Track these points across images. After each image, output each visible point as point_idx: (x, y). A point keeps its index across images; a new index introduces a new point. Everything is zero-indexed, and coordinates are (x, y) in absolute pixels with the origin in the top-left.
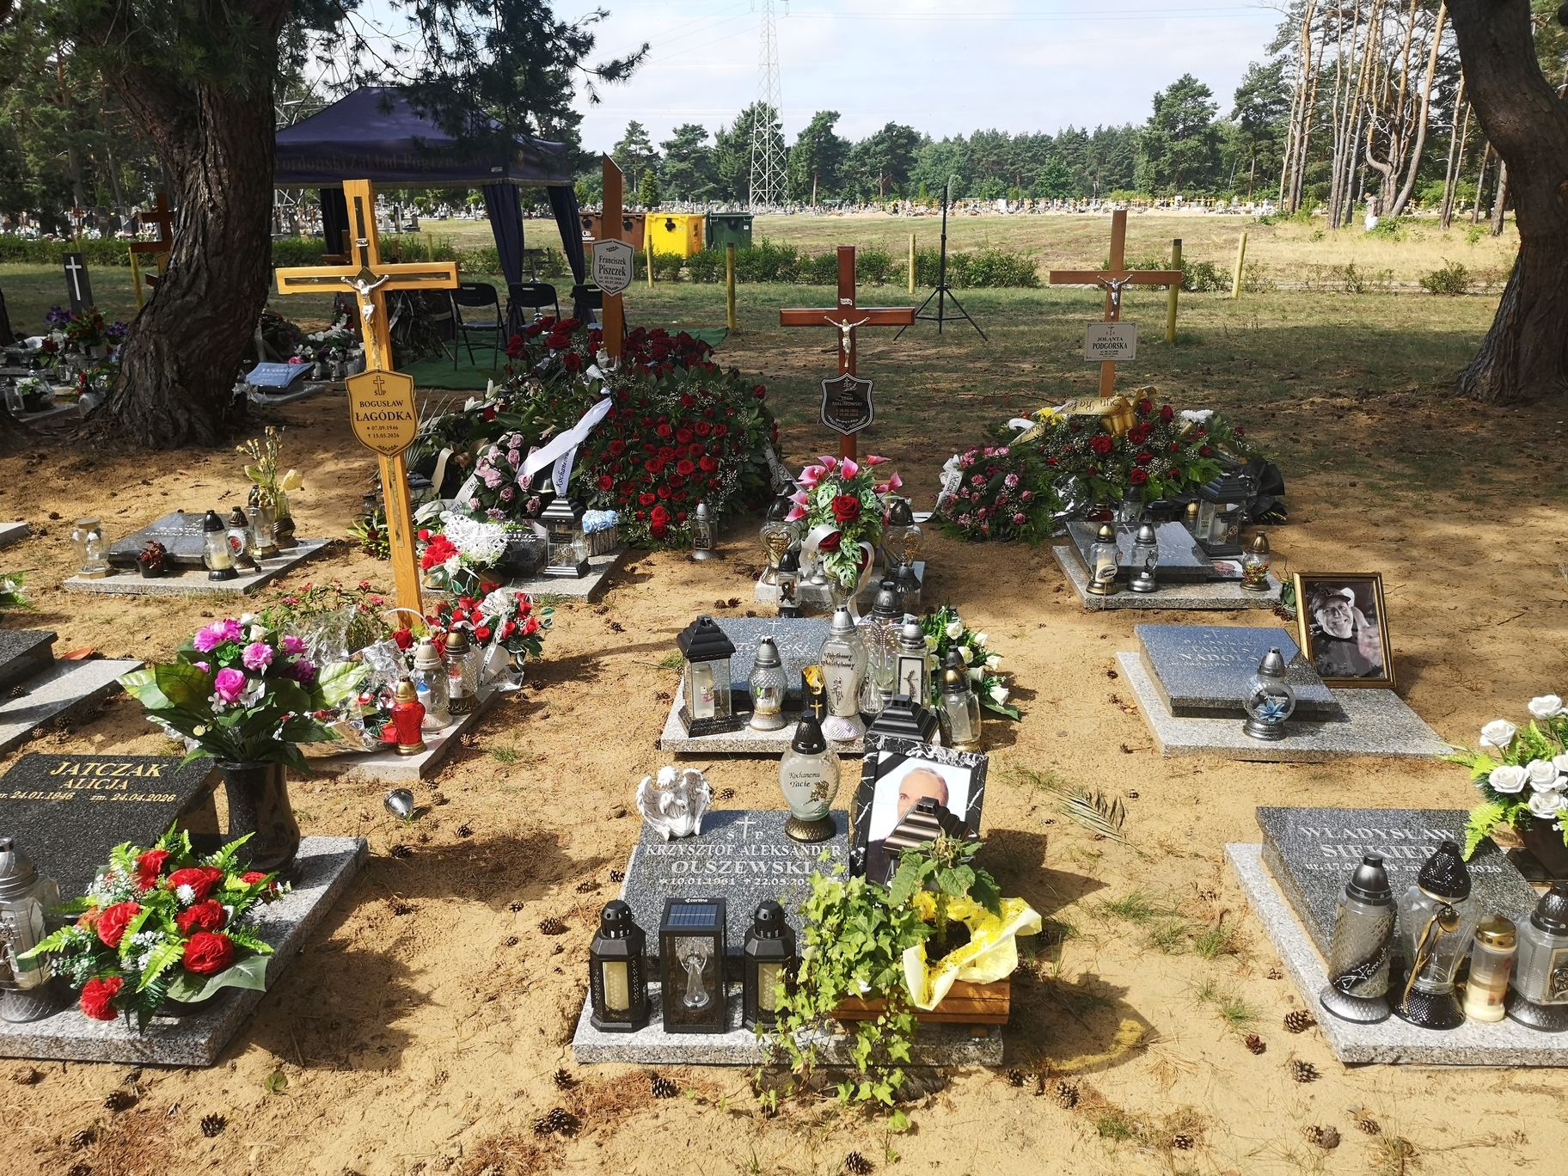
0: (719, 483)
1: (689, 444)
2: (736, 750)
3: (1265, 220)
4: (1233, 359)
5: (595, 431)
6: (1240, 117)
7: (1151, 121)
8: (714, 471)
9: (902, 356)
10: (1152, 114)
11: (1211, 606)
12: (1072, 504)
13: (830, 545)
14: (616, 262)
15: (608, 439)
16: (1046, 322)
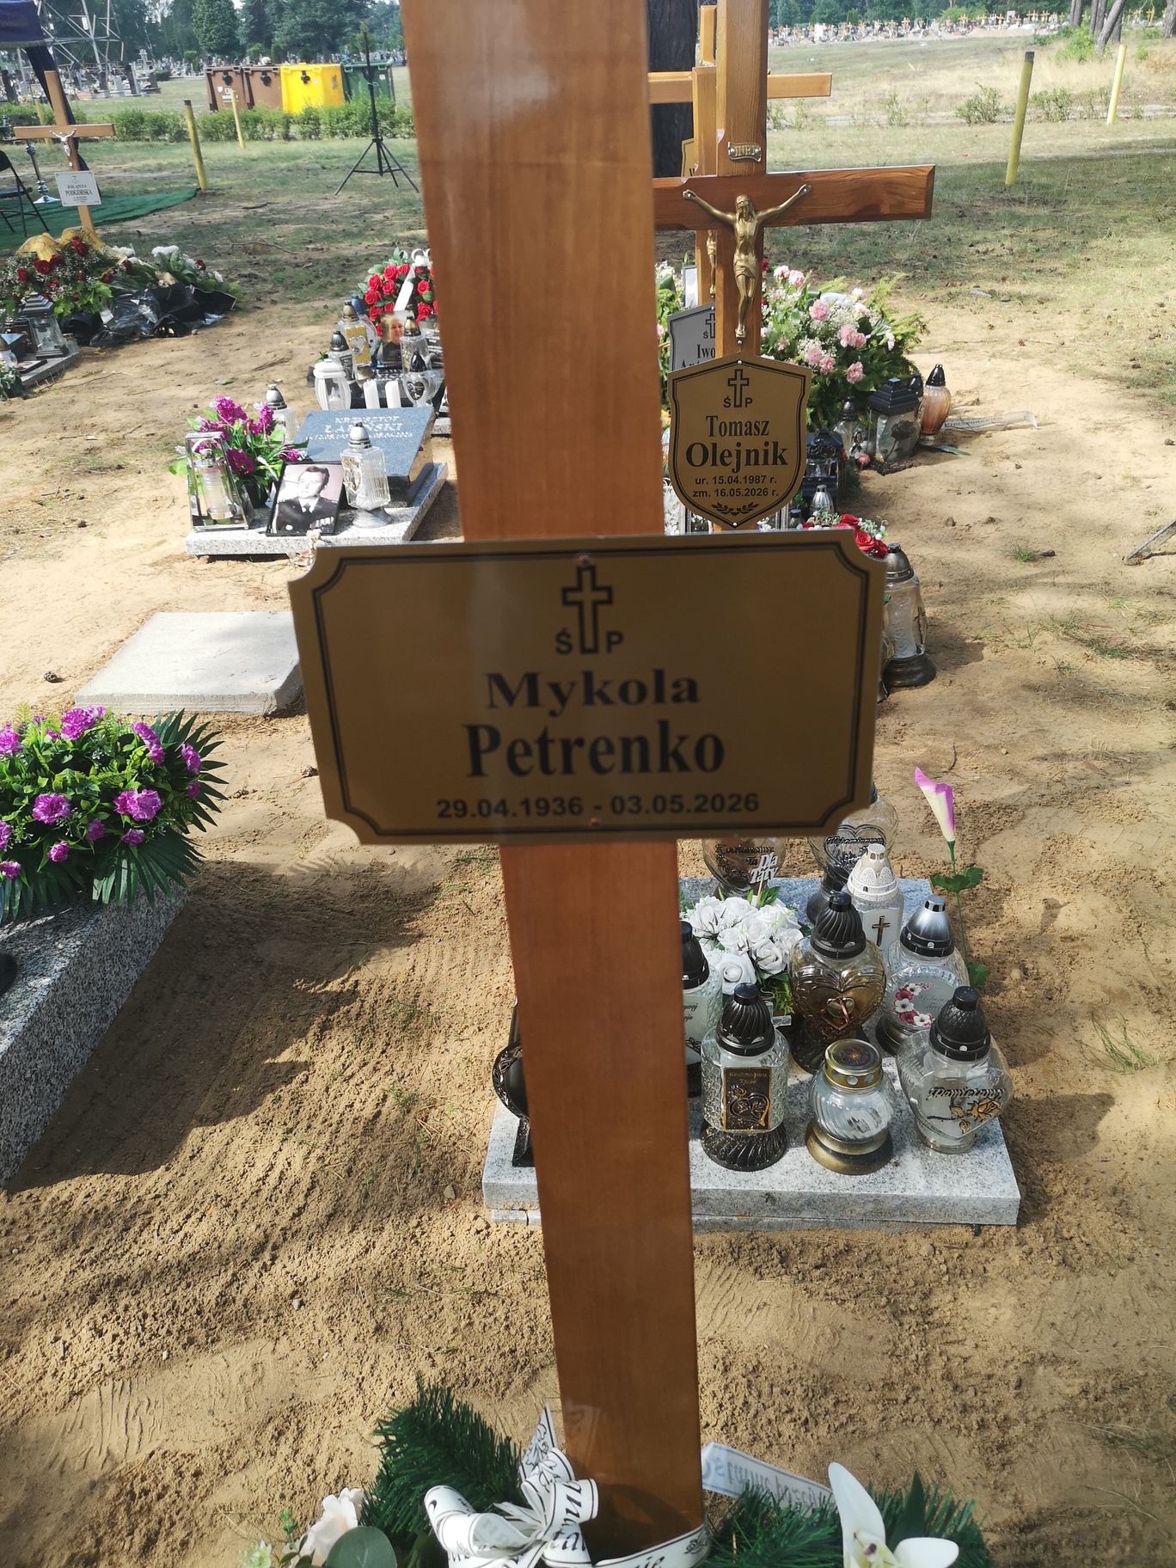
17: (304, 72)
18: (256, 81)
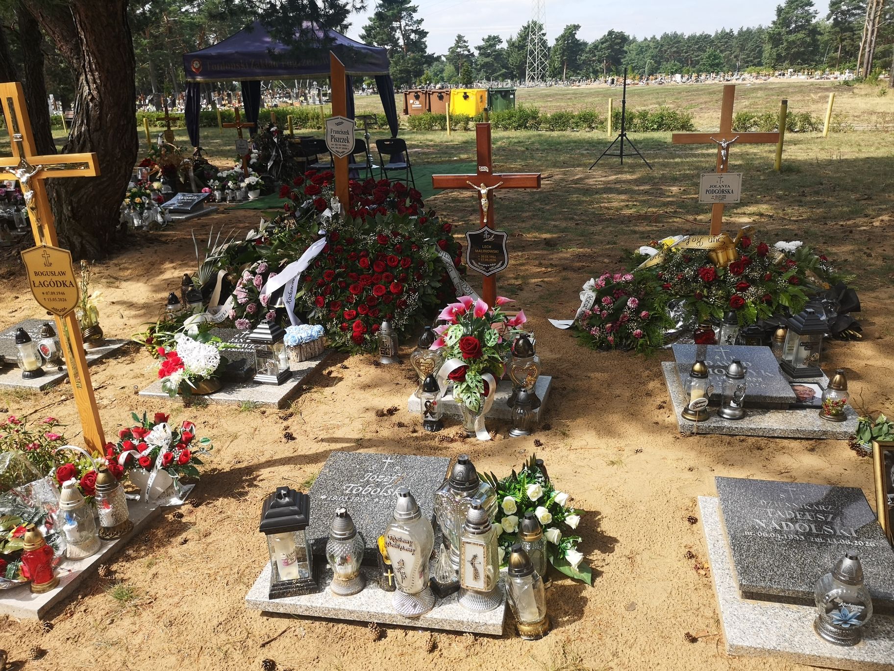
0: (405, 302)
1: (383, 272)
2: (312, 614)
3: (846, 83)
4: (822, 184)
5: (314, 263)
6: (832, 18)
7: (774, 23)
8: (401, 293)
9: (591, 181)
10: (775, 18)
11: (791, 435)
12: (680, 324)
13: (458, 376)
14: (343, 133)
15: (323, 269)
16: (695, 156)
17: (465, 93)
18: (434, 98)
